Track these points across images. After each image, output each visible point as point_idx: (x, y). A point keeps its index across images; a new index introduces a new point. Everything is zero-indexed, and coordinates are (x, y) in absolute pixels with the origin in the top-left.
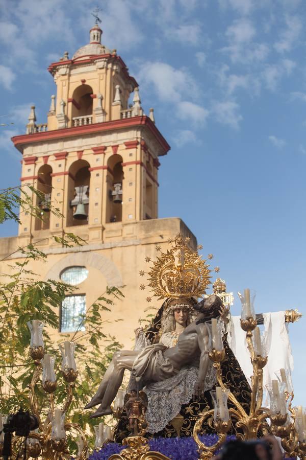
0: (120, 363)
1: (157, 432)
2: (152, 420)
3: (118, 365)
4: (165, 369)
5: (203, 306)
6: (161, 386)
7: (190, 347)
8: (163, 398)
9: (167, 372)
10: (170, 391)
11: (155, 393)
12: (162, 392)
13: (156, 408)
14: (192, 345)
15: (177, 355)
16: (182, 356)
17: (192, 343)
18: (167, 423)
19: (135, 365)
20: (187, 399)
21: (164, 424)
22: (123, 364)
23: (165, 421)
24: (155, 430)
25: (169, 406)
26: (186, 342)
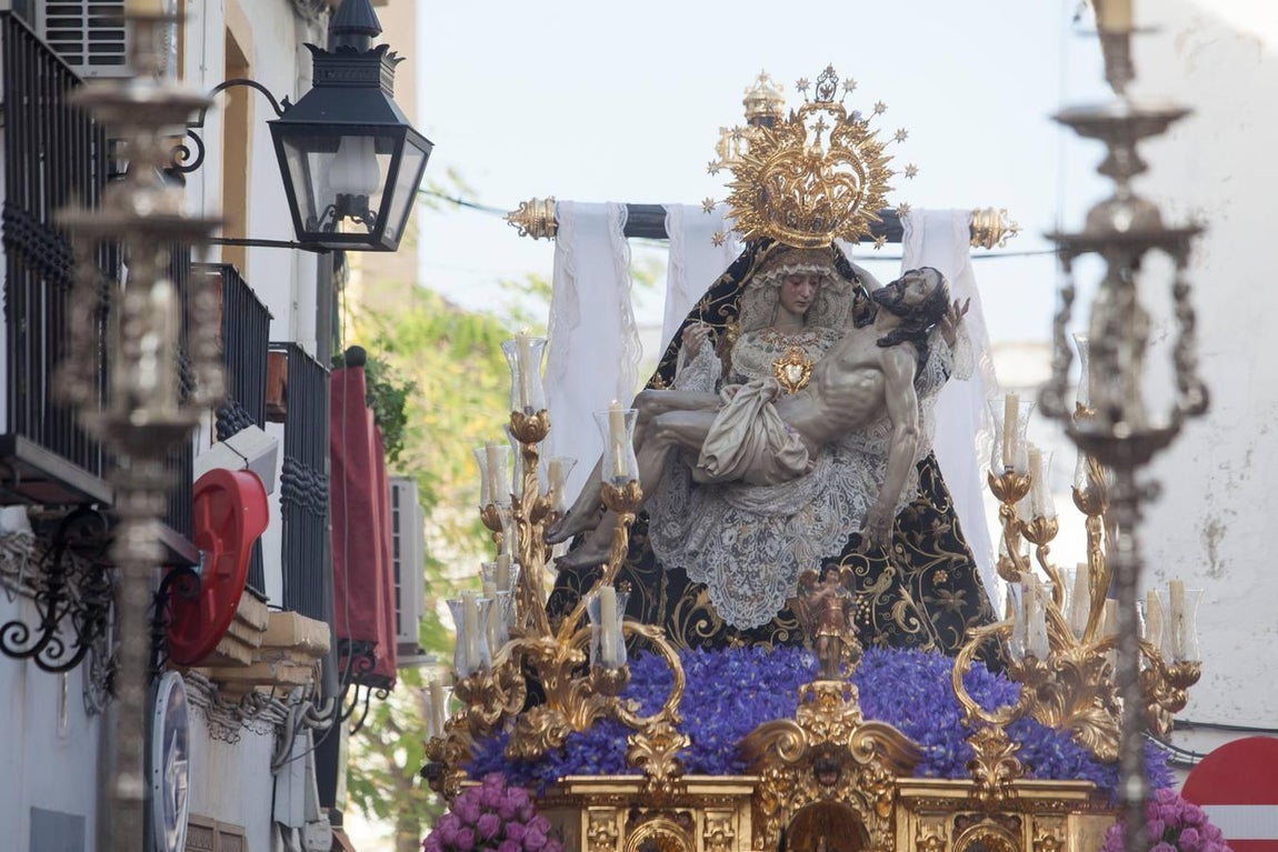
0: (666, 432)
1: (755, 626)
2: (741, 592)
3: (659, 435)
4: (789, 461)
5: (902, 298)
6: (768, 501)
7: (859, 405)
8: (771, 535)
9: (792, 467)
10: (790, 517)
11: (749, 518)
12: (770, 518)
13: (753, 562)
14: (863, 401)
15: (817, 423)
16: (831, 426)
17: (863, 395)
18: (780, 605)
19: (711, 443)
20: (837, 543)
21: (772, 606)
22: (673, 434)
23: (776, 597)
24: (749, 621)
25: (788, 559)
26: (848, 390)
